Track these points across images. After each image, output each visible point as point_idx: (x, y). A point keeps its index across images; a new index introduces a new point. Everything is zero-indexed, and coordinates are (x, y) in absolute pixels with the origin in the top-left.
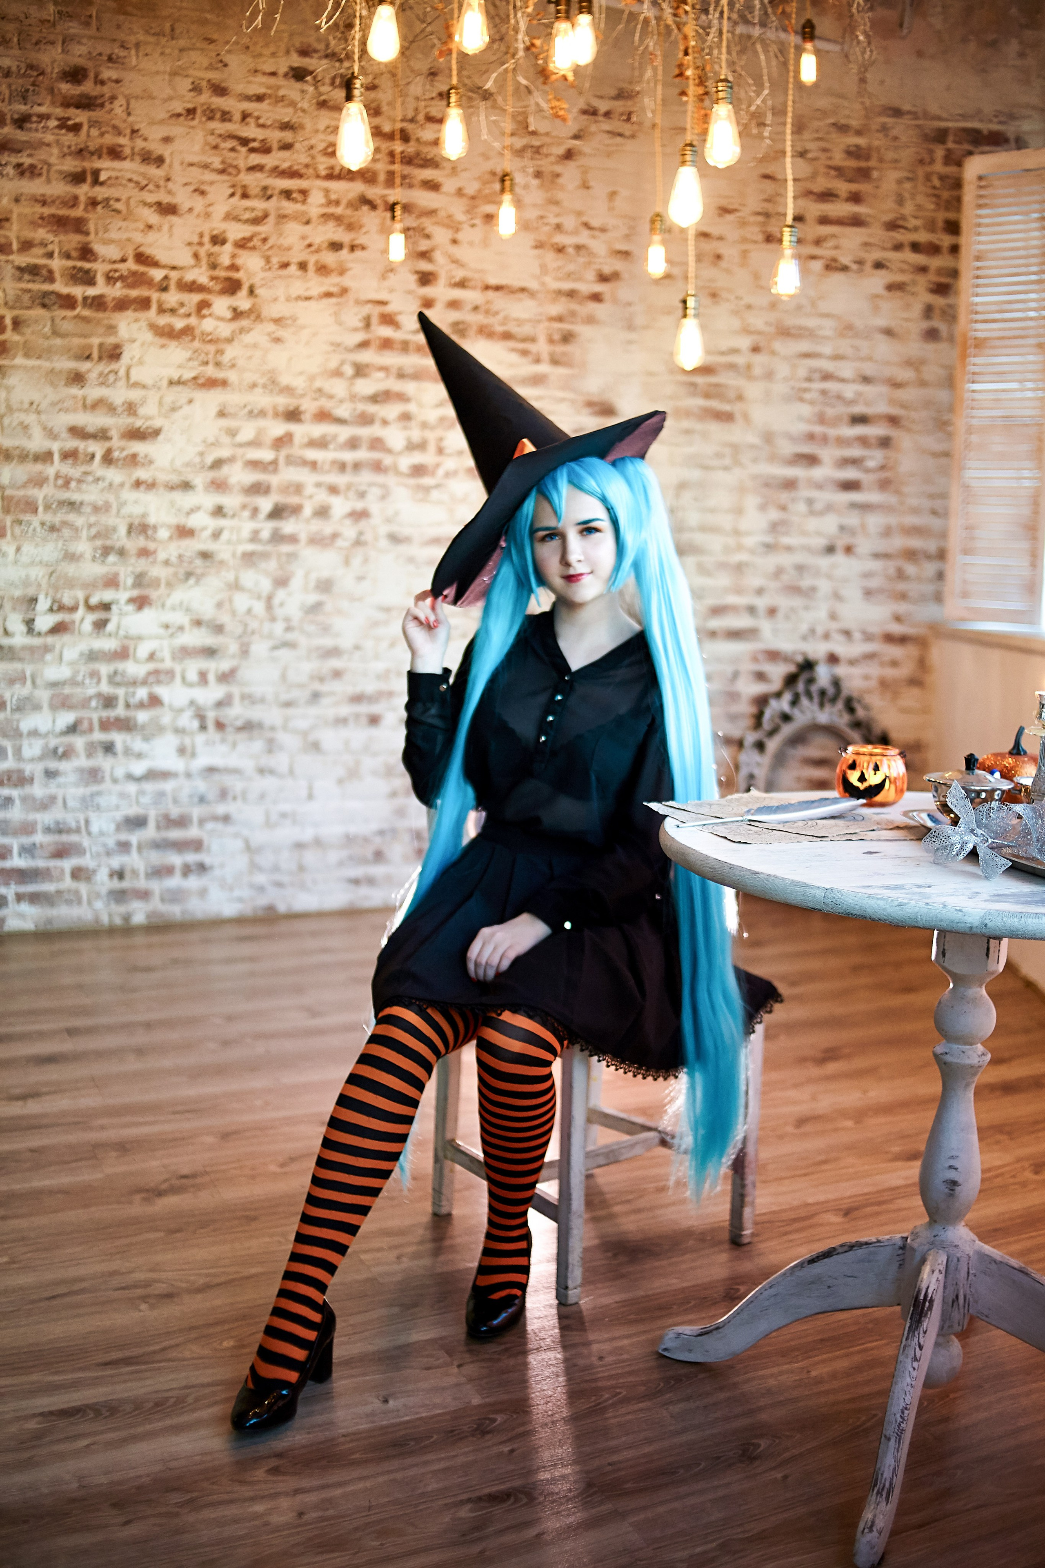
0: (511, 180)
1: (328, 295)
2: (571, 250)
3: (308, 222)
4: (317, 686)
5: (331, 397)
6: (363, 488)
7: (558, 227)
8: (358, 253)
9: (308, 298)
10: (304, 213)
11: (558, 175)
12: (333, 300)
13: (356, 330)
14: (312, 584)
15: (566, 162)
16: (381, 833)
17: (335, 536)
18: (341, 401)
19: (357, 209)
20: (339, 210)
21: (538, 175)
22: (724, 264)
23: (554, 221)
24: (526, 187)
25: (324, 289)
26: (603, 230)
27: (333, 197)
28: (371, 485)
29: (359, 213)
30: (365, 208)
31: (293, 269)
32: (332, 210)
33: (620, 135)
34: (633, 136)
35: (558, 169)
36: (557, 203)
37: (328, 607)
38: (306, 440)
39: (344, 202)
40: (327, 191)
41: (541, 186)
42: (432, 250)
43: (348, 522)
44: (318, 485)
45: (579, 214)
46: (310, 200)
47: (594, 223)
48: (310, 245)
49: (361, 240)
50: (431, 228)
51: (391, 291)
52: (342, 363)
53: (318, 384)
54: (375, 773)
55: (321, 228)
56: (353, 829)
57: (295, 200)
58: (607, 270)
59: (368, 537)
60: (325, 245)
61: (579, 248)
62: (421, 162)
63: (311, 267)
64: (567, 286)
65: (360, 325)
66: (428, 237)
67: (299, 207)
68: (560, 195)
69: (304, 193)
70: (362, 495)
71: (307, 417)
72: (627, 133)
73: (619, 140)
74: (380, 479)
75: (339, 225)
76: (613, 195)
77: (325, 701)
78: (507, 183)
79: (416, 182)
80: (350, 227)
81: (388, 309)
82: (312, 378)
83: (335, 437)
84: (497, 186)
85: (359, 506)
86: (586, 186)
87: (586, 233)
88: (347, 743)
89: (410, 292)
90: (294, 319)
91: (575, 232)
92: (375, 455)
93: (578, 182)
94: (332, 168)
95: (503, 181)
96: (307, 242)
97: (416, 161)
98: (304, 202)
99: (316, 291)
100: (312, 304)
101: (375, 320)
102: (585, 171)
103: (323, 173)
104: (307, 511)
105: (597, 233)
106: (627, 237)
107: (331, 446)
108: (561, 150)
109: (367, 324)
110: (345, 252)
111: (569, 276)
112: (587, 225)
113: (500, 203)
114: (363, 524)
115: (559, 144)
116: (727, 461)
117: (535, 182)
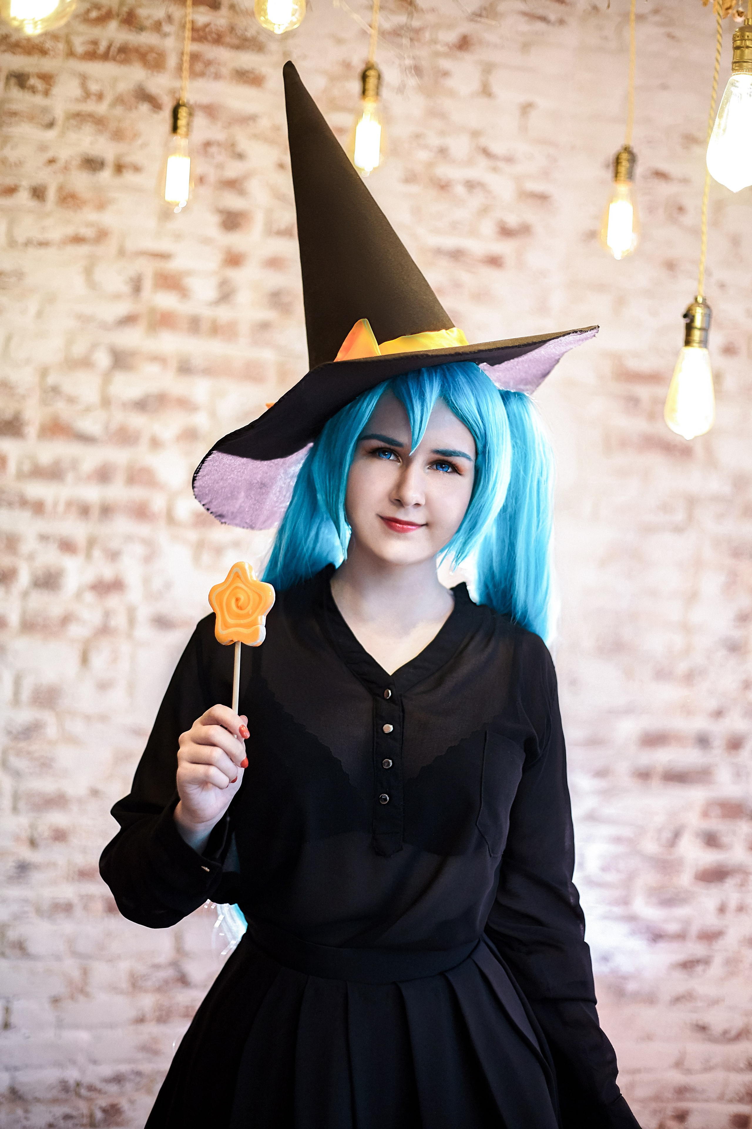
0: (379, 77)
1: (78, 240)
2: (460, 190)
3: (51, 125)
4: (26, 854)
5: (71, 400)
6: (114, 545)
7: (443, 151)
8: (129, 177)
9: (43, 244)
10: (45, 110)
11: (446, 74)
12: (84, 250)
13: (117, 297)
14: (26, 694)
15: (459, 54)
16: (118, 1079)
17: (66, 620)
18: (88, 410)
19: (130, 109)
20: (101, 109)
21: (417, 70)
22: (688, 220)
23: (435, 141)
24: (401, 90)
25: (70, 230)
26: (509, 160)
27: (94, 87)
28: (129, 538)
29: (134, 115)
30: (145, 108)
31: (23, 197)
32: (90, 107)
33: (543, 19)
34: (561, 22)
35: (445, 64)
36: (443, 116)
37: (51, 731)
38: (27, 467)
39: (109, 98)
40: (84, 79)
41: (421, 89)
42: (246, 177)
43: (89, 597)
44: (44, 538)
45: (475, 134)
46: (56, 91)
47: (497, 148)
48: (52, 161)
49: (135, 157)
50: (244, 144)
51: (178, 237)
52: (94, 346)
53: (51, 380)
54: (114, 989)
55: (72, 136)
56: (72, 1075)
57: (33, 90)
58: (512, 220)
59: (119, 621)
60: (76, 162)
61: (471, 185)
62: (236, 41)
63: (51, 194)
64: (450, 242)
65: (126, 289)
66: (240, 156)
67: (38, 100)
68: (447, 104)
69: (47, 78)
70: (114, 556)
71: (32, 431)
72: (552, 17)
73: (540, 26)
74: (144, 530)
75: (100, 132)
76: (526, 108)
77: (36, 877)
78: (372, 82)
79: (225, 71)
80: (118, 135)
81: (174, 265)
82: (44, 372)
83: (75, 464)
84: (356, 86)
85: (108, 573)
86: (486, 91)
87: (483, 162)
88: (71, 942)
89: (206, 241)
90: (20, 275)
91: (470, 162)
92: (138, 493)
93: (475, 85)
94: (95, 43)
95: (364, 77)
96: (49, 155)
97: (228, 39)
98: (46, 93)
99: (56, 234)
100: (50, 253)
101: (148, 284)
102: (488, 68)
103: (80, 49)
104: (24, 578)
105: (501, 164)
106: (546, 174)
107: (70, 477)
108: (452, 37)
109: (137, 286)
110: (106, 175)
111: (454, 227)
112: (486, 152)
113: (359, 114)
114: (114, 601)
115: (450, 26)
116: (680, 516)
117: (412, 81)
